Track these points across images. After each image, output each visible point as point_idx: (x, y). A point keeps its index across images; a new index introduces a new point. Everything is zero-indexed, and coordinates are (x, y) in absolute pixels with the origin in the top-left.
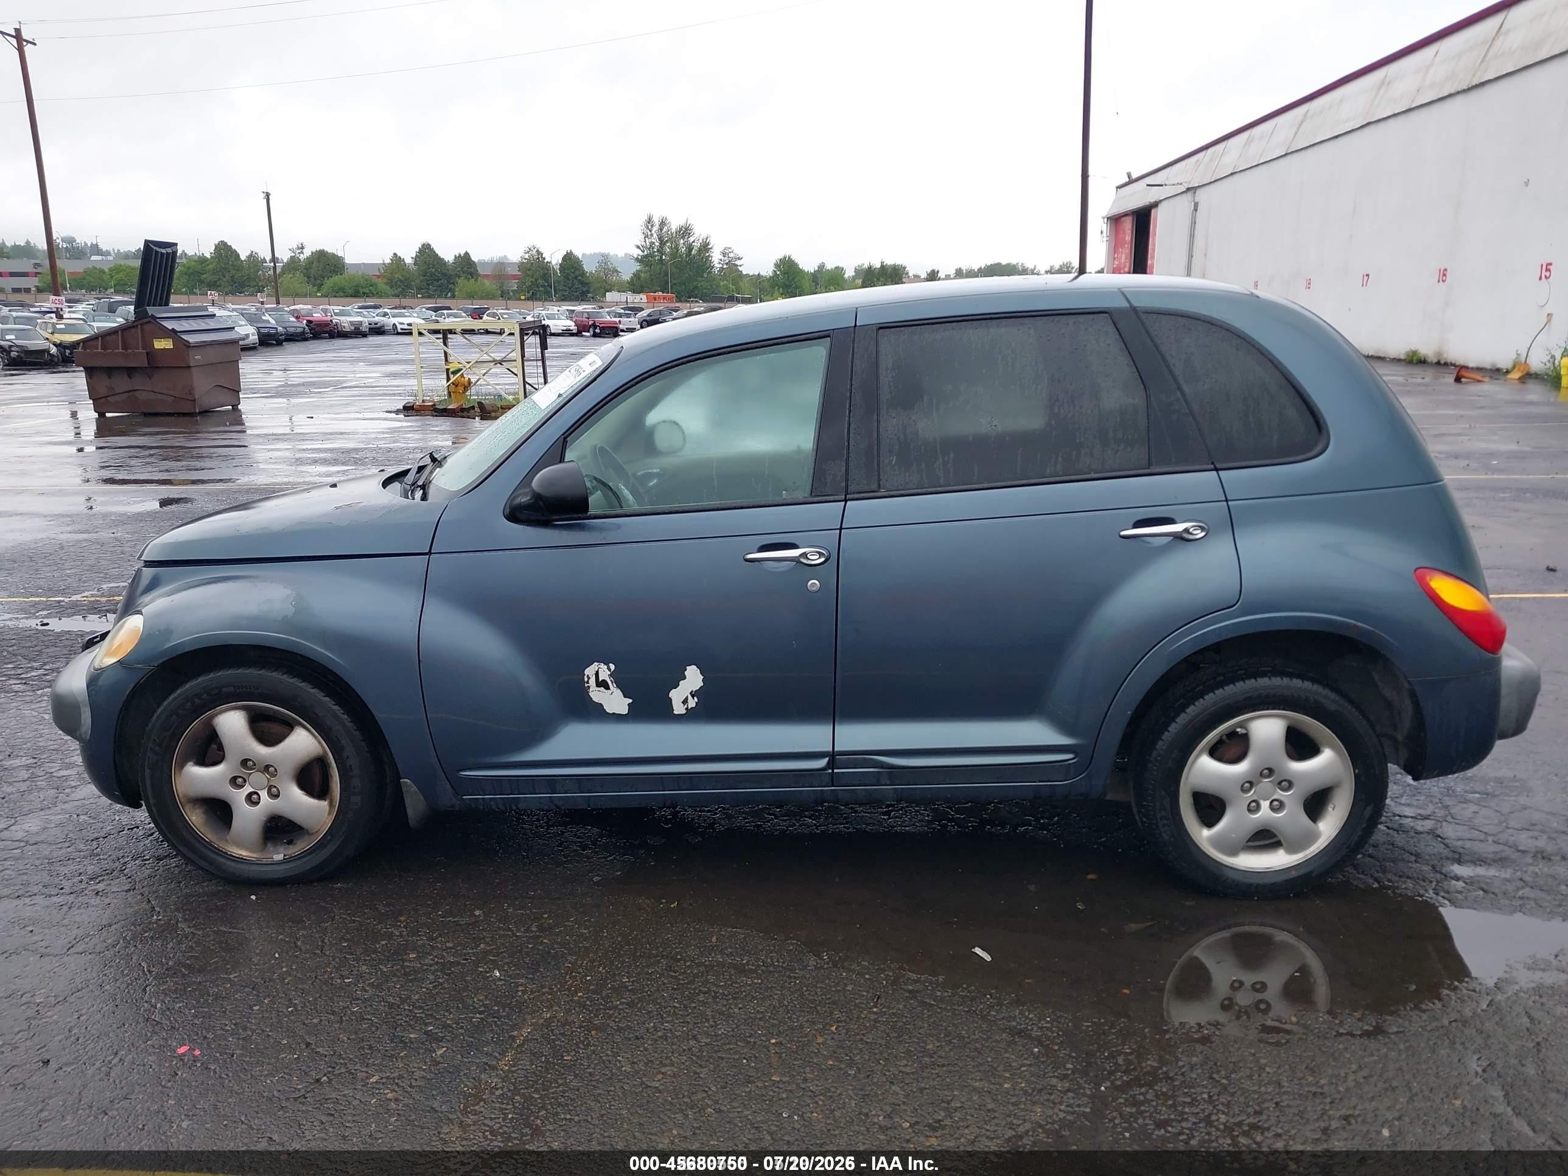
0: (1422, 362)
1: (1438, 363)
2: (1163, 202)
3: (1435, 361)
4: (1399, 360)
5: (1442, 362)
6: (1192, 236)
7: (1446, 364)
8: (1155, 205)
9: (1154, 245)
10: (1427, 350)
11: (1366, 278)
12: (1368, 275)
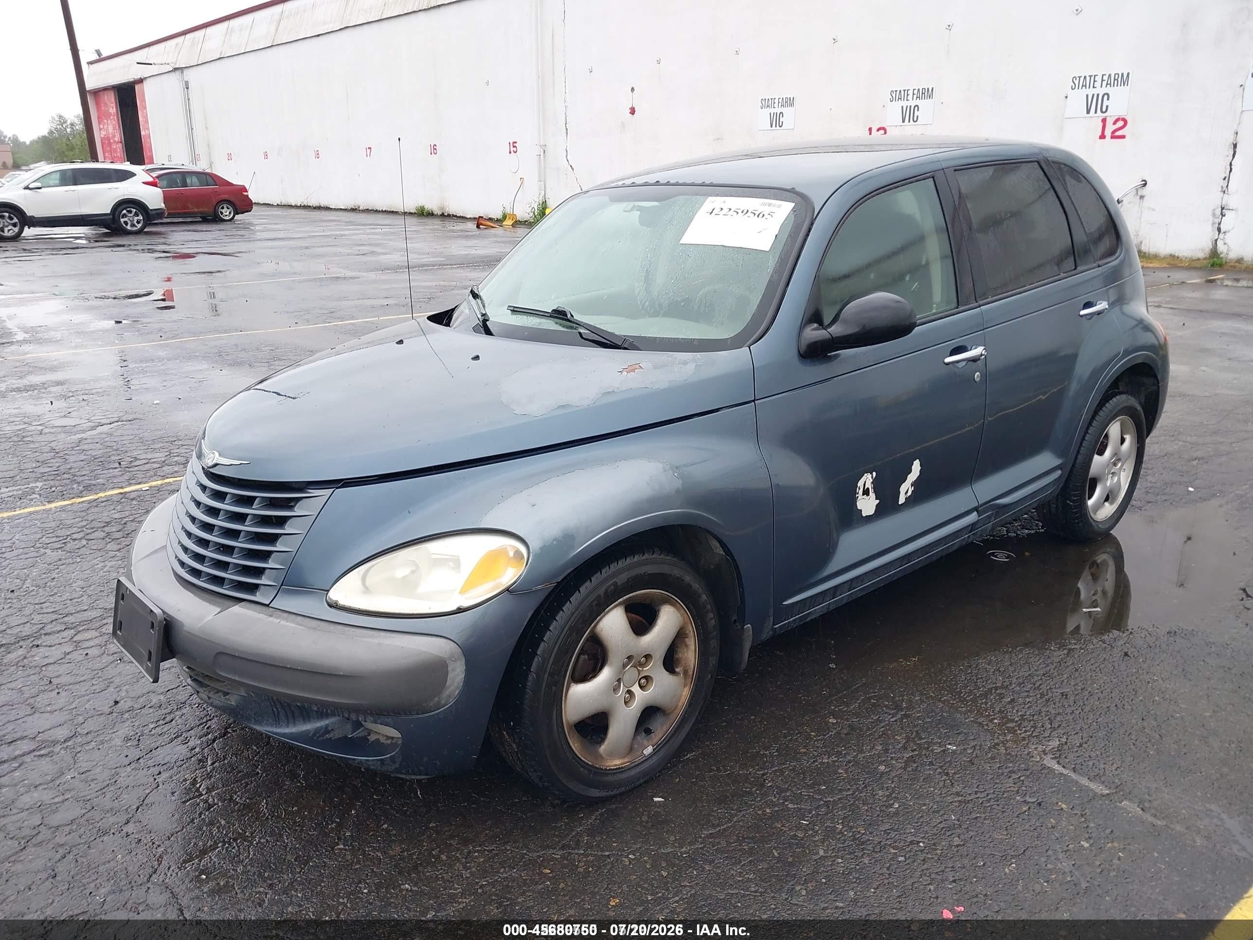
0: (431, 215)
1: (443, 215)
2: (148, 79)
3: (440, 213)
4: (411, 214)
5: (446, 214)
6: (189, 112)
7: (449, 215)
8: (141, 81)
9: (146, 117)
10: (432, 205)
11: (369, 151)
12: (369, 148)
